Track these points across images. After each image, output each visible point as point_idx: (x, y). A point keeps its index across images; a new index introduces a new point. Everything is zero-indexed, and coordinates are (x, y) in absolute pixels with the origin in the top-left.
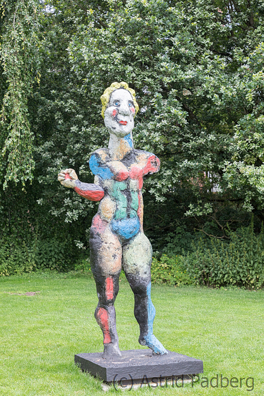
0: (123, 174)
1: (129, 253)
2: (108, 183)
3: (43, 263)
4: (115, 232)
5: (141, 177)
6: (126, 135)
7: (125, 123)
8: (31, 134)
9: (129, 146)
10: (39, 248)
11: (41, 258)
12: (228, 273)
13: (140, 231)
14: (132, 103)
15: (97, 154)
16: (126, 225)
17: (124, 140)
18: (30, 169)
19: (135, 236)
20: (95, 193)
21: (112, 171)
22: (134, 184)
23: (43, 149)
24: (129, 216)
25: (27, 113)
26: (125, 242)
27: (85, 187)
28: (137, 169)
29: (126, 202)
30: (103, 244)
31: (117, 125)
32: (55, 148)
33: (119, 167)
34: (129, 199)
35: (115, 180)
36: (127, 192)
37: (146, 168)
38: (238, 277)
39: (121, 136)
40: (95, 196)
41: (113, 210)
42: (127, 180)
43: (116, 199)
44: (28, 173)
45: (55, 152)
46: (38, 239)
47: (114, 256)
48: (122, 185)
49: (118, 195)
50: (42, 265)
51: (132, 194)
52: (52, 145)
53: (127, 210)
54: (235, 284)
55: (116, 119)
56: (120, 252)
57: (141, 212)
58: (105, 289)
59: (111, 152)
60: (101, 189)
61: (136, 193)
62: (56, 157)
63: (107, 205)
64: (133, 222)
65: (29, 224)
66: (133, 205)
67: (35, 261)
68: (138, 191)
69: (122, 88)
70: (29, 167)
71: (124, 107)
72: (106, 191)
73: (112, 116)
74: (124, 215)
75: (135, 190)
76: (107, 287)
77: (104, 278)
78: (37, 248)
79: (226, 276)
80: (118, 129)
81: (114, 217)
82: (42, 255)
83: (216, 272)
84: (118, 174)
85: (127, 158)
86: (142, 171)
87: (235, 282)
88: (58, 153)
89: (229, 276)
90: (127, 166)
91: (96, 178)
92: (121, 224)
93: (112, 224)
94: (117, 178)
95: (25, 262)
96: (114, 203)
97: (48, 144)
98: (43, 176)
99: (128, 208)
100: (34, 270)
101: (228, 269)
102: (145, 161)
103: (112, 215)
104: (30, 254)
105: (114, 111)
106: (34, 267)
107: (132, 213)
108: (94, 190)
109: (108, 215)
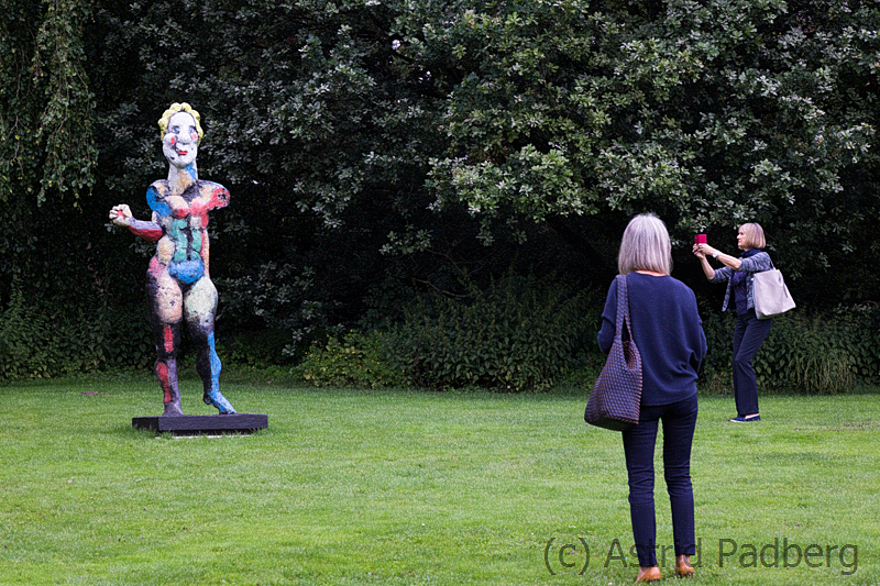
0: (181, 211)
1: (190, 298)
2: (166, 221)
3: (119, 355)
4: (174, 276)
5: (204, 213)
6: (187, 165)
7: (184, 153)
8: (90, 96)
9: (191, 178)
10: (112, 324)
11: (116, 346)
12: (463, 362)
13: (203, 275)
14: (195, 128)
15: (154, 188)
16: (185, 268)
17: (184, 171)
18: (89, 164)
19: (197, 280)
20: (151, 232)
21: (171, 208)
22: (195, 221)
23: (116, 119)
24: (189, 259)
25: (82, 55)
26: (186, 287)
27: (141, 225)
28: (199, 205)
29: (186, 242)
30: (160, 289)
31: (175, 155)
32: (141, 117)
33: (178, 202)
34: (190, 239)
35: (174, 218)
36: (188, 231)
37: (210, 203)
38: (482, 369)
39: (180, 167)
40: (151, 235)
41: (171, 251)
42: (187, 218)
43: (174, 239)
44: (84, 174)
45: (141, 124)
46: (108, 304)
47: (172, 303)
48: (182, 224)
49: (176, 235)
50: (120, 359)
51: (193, 233)
52: (135, 111)
53: (188, 252)
54: (477, 382)
55: (175, 148)
56: (180, 298)
57: (206, 252)
58: (163, 341)
59: (170, 185)
60: (158, 228)
61: (199, 232)
62: (143, 134)
63: (165, 245)
64: (195, 264)
65: (92, 273)
66: (194, 246)
67: (104, 350)
68: (201, 229)
69: (183, 110)
70: (86, 162)
71: (185, 134)
72: (164, 231)
73: (169, 144)
74: (184, 257)
75: (197, 228)
76: (165, 338)
77: (162, 327)
78: (108, 323)
79: (459, 367)
80: (177, 159)
81: (173, 259)
82: (118, 339)
83: (440, 360)
84: (176, 211)
85: (189, 192)
86: (205, 206)
87: (476, 378)
88: (147, 126)
89: (464, 368)
90: (189, 200)
91: (154, 214)
92: (179, 267)
93: (170, 267)
94: (176, 215)
95: (83, 352)
96: (172, 244)
97: (126, 109)
98: (117, 176)
99: (189, 249)
100: (102, 369)
101: (461, 354)
102: (210, 194)
103: (170, 257)
104: (92, 336)
105: (173, 139)
106: (102, 362)
107: (194, 254)
108: (151, 229)
109: (166, 257)
